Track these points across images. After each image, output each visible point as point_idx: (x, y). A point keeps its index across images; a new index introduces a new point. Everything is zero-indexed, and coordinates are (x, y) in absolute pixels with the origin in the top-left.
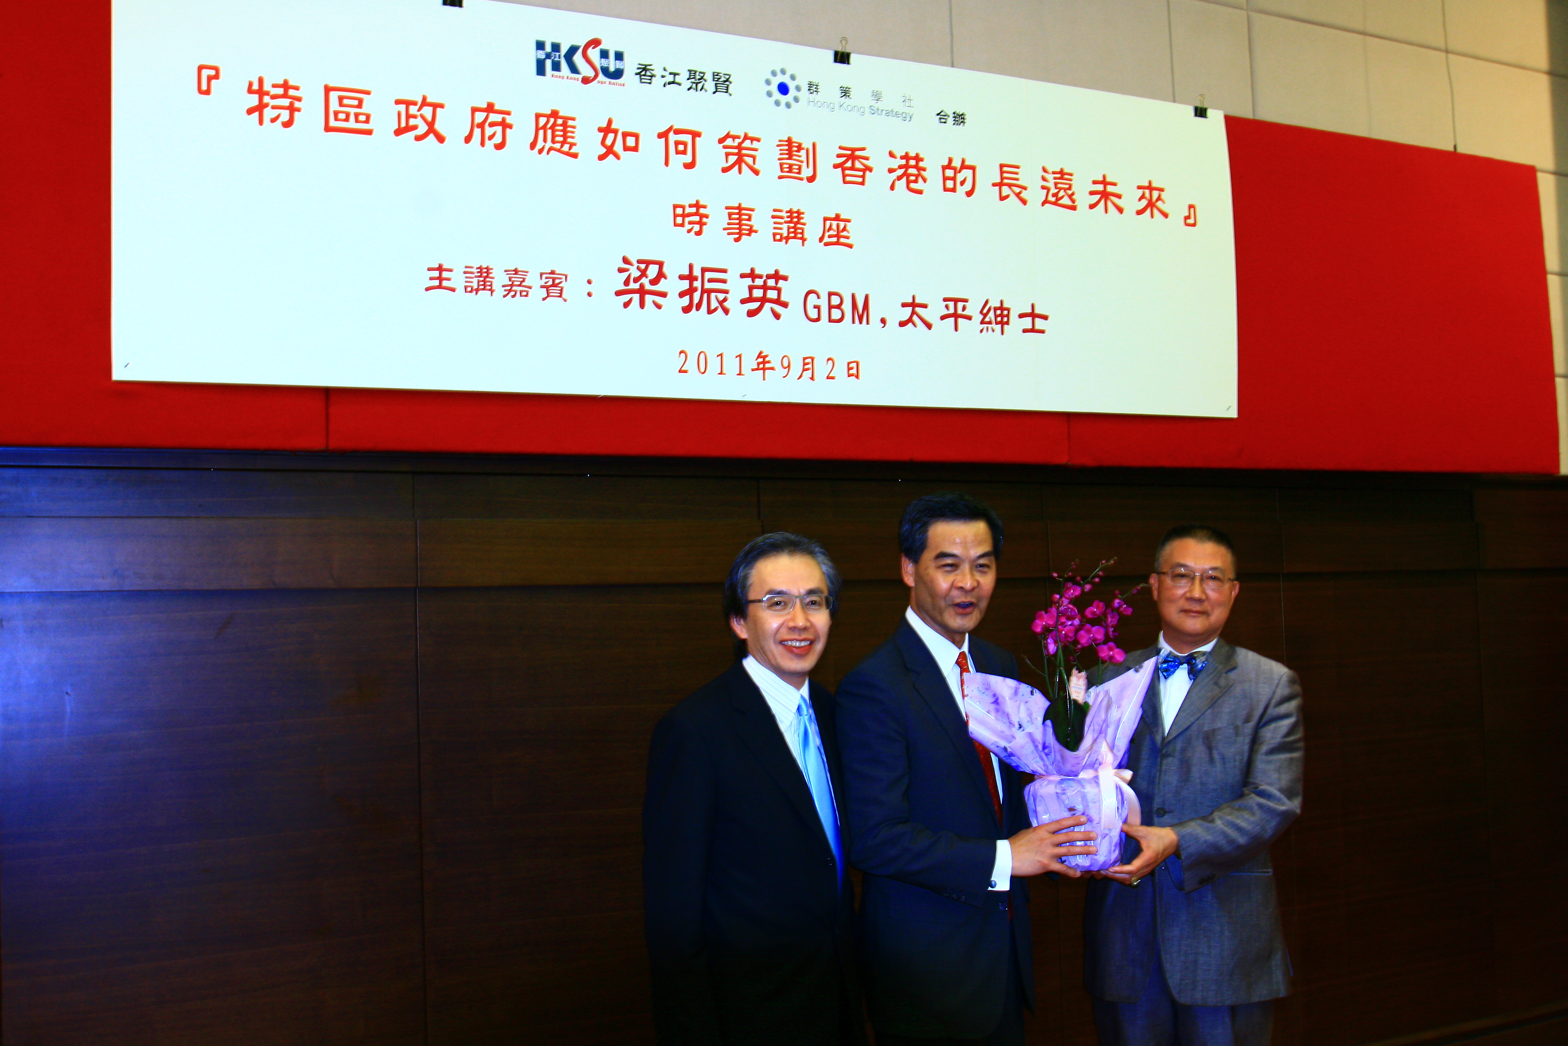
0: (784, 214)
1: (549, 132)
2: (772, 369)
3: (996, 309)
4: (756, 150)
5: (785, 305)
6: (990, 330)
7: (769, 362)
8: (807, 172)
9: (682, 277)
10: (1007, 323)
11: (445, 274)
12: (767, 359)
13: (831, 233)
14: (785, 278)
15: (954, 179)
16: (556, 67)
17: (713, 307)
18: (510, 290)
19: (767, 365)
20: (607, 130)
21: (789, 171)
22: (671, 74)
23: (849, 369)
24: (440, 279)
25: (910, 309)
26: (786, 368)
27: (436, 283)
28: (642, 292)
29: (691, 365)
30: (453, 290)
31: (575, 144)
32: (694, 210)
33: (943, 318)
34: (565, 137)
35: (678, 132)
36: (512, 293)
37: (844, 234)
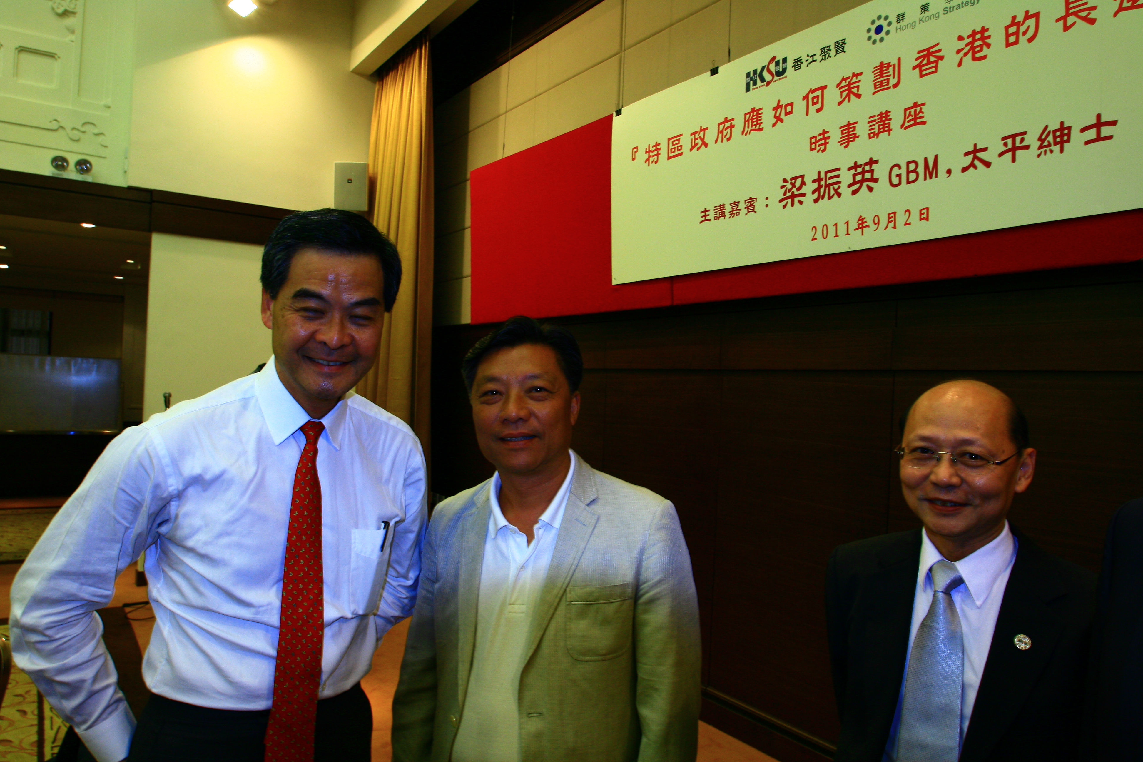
0: (876, 118)
1: (750, 121)
2: (868, 226)
3: (1055, 131)
4: (859, 81)
5: (876, 180)
6: (1048, 152)
7: (866, 222)
8: (893, 81)
9: (814, 181)
10: (1068, 141)
11: (707, 213)
12: (864, 221)
13: (910, 118)
14: (876, 162)
15: (1017, 33)
16: (755, 84)
17: (831, 195)
18: (732, 214)
19: (865, 225)
20: (779, 107)
21: (880, 86)
22: (811, 57)
23: (921, 214)
24: (705, 216)
25: (971, 157)
26: (877, 223)
27: (703, 218)
28: (793, 196)
29: (819, 235)
30: (709, 220)
31: (761, 123)
32: (821, 137)
33: (1000, 155)
34: (757, 121)
35: (813, 91)
36: (733, 215)
37: (921, 115)
